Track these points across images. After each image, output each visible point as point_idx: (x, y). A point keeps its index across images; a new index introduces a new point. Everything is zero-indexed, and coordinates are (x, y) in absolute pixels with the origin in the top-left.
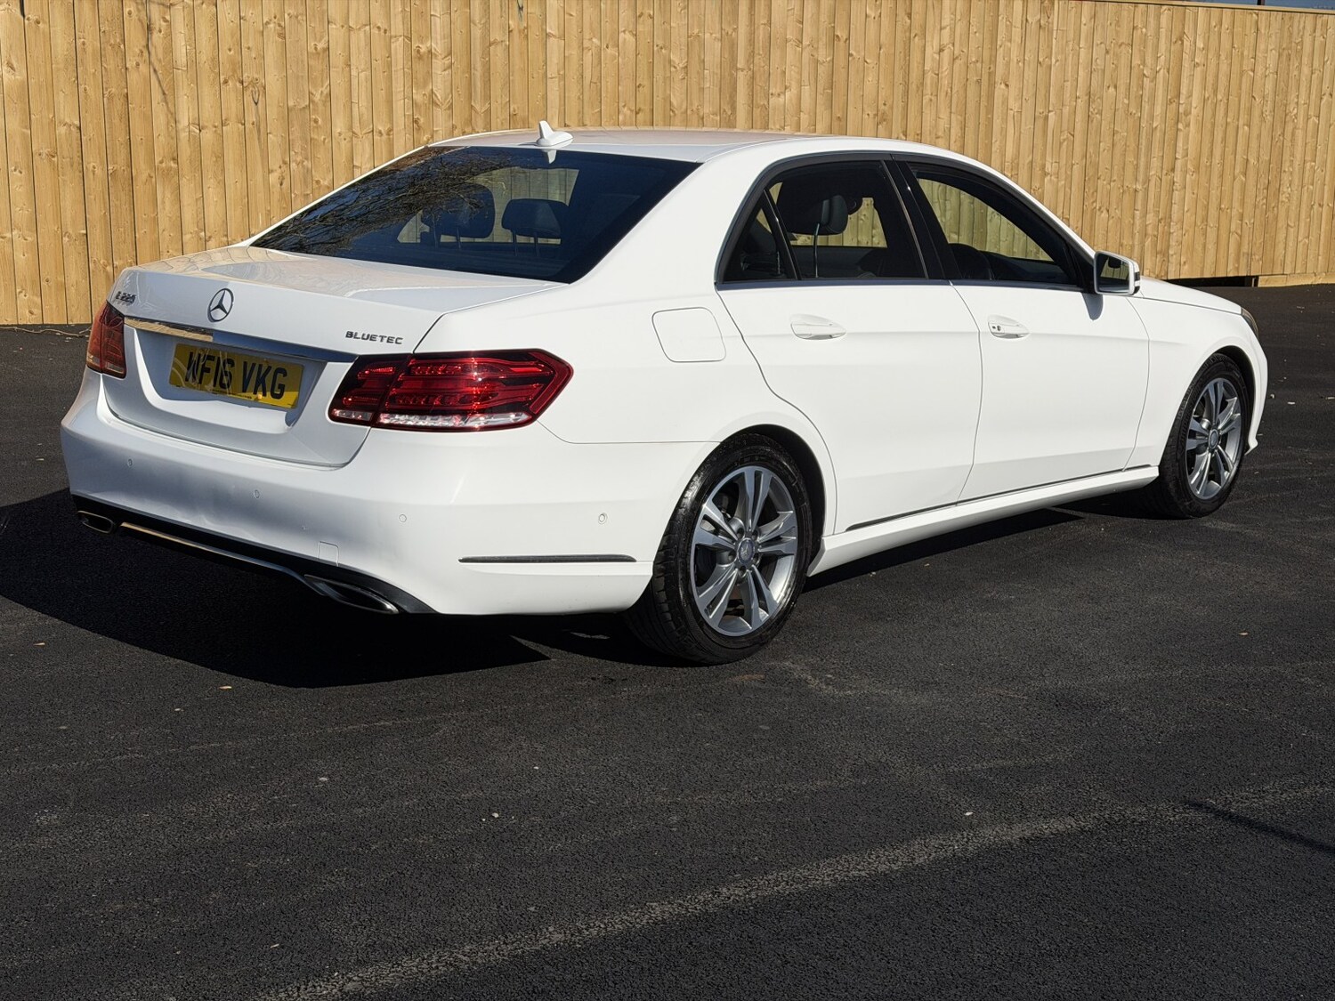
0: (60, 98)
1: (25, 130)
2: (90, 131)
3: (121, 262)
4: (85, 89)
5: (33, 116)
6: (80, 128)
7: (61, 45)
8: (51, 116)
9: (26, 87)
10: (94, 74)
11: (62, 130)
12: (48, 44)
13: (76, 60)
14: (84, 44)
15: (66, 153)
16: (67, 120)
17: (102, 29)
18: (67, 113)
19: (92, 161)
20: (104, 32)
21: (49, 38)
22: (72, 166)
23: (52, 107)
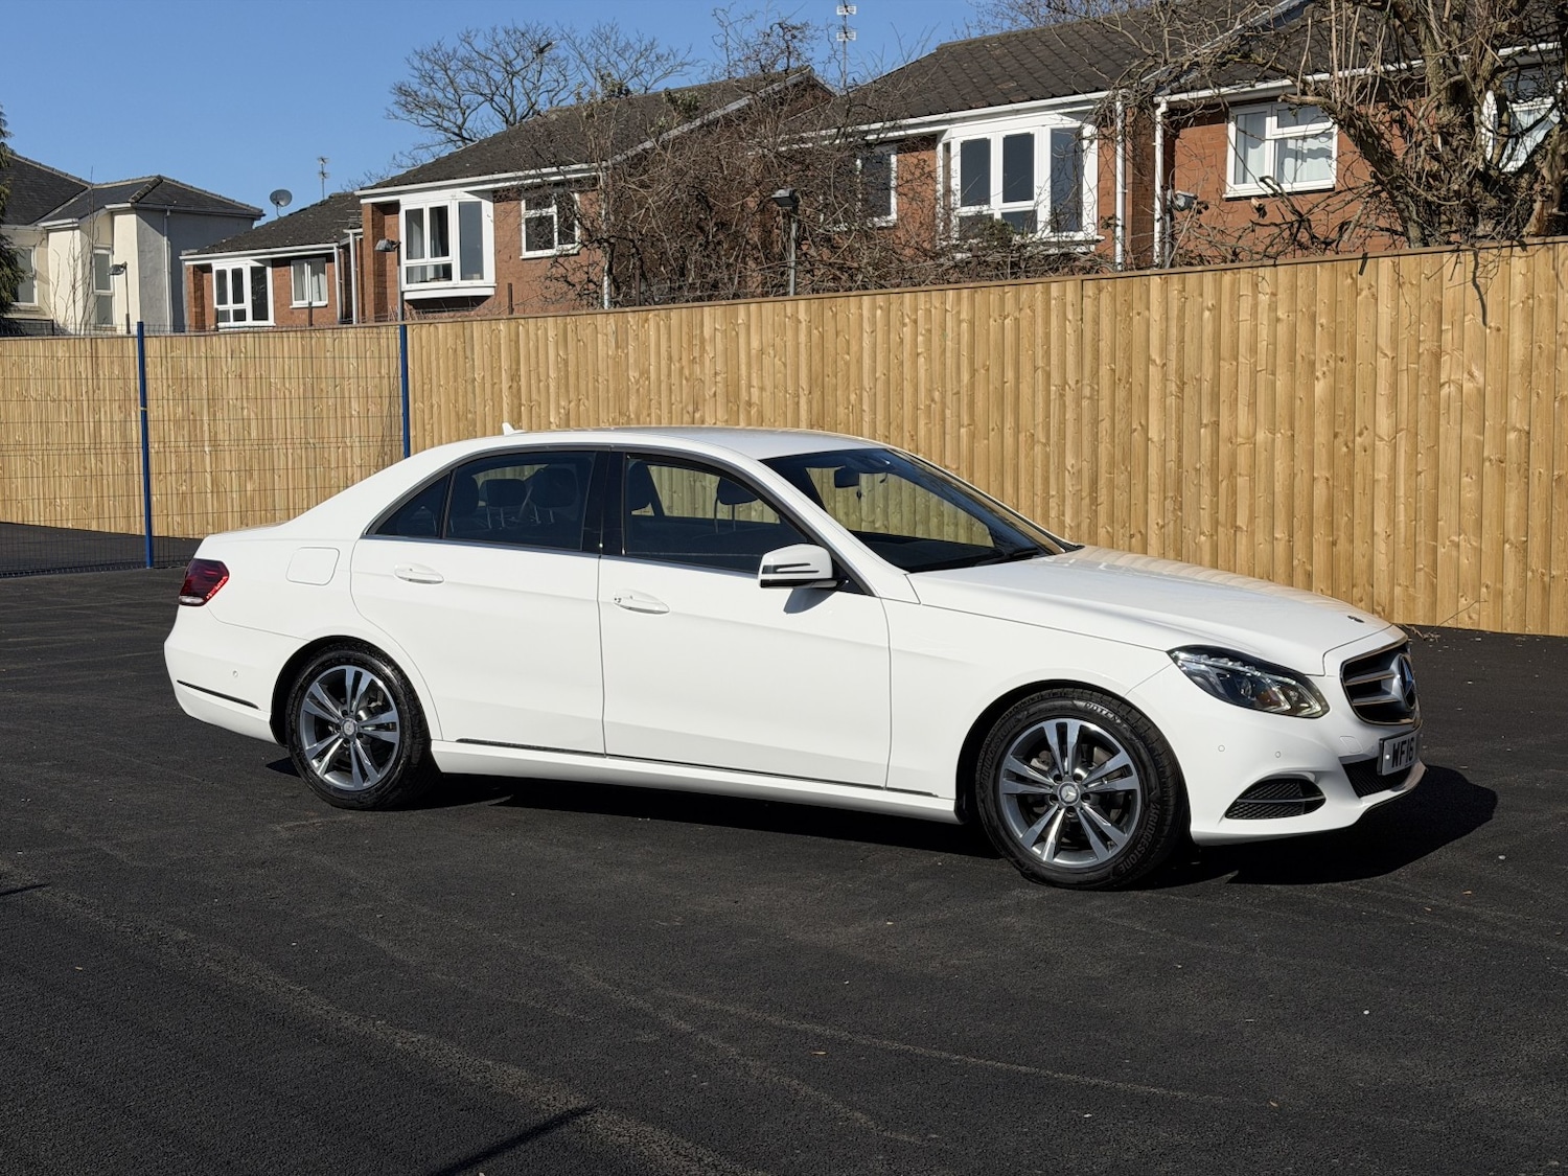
0: (1513, 403)
1: (1478, 437)
2: (1538, 436)
3: (1559, 572)
4: (1538, 394)
5: (1487, 423)
6: (1529, 433)
7: (1518, 350)
8: (1503, 422)
9: (1481, 393)
10: (1547, 377)
11: (1512, 436)
12: (1505, 352)
13: (1528, 366)
14: (1540, 347)
15: (1514, 459)
16: (1518, 426)
17: (1559, 331)
18: (1517, 416)
19: (1538, 468)
20: (1561, 334)
21: (1507, 343)
22: (1519, 471)
23: (1504, 411)
